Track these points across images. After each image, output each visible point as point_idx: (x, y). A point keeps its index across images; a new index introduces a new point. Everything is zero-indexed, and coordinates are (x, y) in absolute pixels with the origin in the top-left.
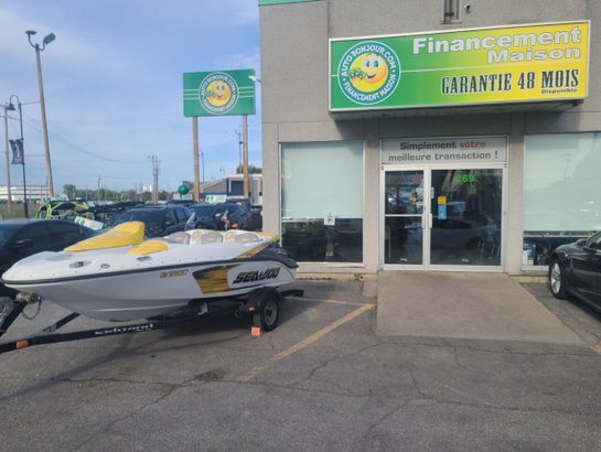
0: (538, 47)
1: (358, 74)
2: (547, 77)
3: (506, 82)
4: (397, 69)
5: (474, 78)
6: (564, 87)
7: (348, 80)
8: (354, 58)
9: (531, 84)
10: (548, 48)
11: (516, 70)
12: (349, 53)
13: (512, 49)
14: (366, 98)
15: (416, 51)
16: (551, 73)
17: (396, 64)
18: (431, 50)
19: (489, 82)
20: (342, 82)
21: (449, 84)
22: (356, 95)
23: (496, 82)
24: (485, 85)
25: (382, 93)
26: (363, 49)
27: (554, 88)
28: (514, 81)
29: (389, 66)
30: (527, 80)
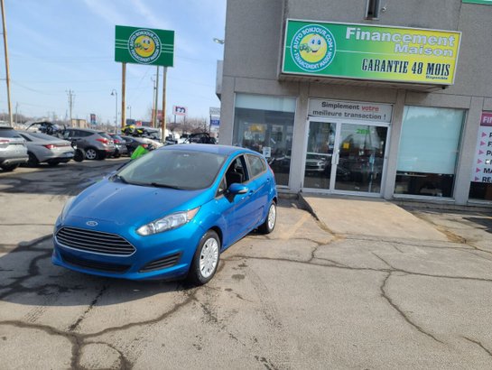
0: (427, 46)
1: (305, 48)
2: (430, 67)
3: (405, 67)
4: (333, 48)
5: (384, 61)
6: (440, 76)
7: (298, 52)
8: (304, 36)
9: (420, 71)
10: (434, 47)
11: (412, 59)
12: (301, 32)
13: (411, 45)
14: (310, 66)
15: (348, 37)
16: (433, 65)
17: (333, 44)
18: (358, 38)
19: (394, 66)
20: (294, 53)
21: (367, 64)
22: (302, 63)
23: (398, 66)
24: (391, 67)
25: (321, 64)
26: (311, 30)
27: (434, 75)
28: (410, 67)
29: (328, 45)
30: (418, 68)
